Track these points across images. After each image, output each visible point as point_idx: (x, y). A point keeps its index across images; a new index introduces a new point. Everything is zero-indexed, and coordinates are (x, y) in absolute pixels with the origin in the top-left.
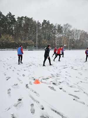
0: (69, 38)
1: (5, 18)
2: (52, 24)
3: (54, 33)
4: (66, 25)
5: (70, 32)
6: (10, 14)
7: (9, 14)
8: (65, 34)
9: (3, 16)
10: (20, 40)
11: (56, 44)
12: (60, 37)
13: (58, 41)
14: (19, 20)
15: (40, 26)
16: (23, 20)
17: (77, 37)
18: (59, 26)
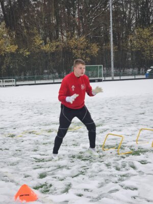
10: (38, 41)
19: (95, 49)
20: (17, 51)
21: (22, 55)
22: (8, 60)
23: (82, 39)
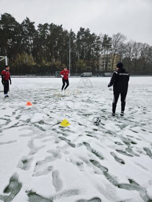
0: (121, 56)
1: (19, 27)
2: (93, 34)
3: (97, 49)
4: (117, 35)
5: (122, 46)
6: (28, 20)
7: (26, 20)
8: (115, 50)
9: (17, 24)
10: (44, 62)
11: (101, 67)
12: (107, 55)
13: (103, 62)
14: (41, 29)
15: (74, 38)
16: (47, 29)
17: (136, 55)
18: (106, 36)
20: (36, 65)
21: (38, 66)
22: (32, 68)
23: (60, 62)
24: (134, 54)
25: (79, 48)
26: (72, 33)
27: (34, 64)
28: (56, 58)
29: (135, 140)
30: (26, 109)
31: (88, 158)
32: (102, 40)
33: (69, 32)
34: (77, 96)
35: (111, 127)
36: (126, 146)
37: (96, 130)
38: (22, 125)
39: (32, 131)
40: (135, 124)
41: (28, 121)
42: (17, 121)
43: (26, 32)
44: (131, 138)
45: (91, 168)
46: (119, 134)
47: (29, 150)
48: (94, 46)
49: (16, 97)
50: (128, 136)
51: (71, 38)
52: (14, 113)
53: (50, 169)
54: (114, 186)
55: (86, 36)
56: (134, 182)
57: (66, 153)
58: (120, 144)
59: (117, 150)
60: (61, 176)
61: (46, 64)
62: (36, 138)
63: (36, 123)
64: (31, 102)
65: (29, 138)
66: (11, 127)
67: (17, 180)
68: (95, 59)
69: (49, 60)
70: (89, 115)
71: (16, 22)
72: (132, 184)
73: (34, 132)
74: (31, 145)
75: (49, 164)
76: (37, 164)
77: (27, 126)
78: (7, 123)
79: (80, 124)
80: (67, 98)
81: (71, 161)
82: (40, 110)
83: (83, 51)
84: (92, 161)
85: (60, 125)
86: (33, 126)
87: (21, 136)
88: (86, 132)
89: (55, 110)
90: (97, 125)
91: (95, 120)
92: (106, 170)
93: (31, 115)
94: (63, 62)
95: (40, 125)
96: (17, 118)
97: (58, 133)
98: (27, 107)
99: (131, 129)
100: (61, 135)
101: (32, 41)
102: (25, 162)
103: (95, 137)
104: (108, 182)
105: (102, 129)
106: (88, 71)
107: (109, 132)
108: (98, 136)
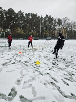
0: (67, 29)
1: (16, 15)
2: (53, 18)
3: (55, 26)
4: (65, 18)
5: (68, 24)
6: (20, 12)
7: (19, 12)
8: (64, 26)
9: (15, 13)
10: (28, 32)
11: (56, 35)
12: (60, 29)
13: (58, 32)
14: (26, 16)
15: (43, 20)
16: (30, 16)
17: (75, 29)
18: (59, 19)
19: (37, 34)
21: (25, 34)
22: (22, 35)
23: (35, 32)
24: (74, 28)
25: (45, 25)
26: (42, 17)
27: (23, 33)
28: (34, 30)
29: (74, 73)
30: (19, 55)
31: (50, 81)
32: (57, 21)
33: (40, 17)
34: (44, 49)
35: (61, 66)
36: (70, 76)
37: (54, 67)
38: (17, 63)
39: (22, 66)
40: (74, 65)
41: (20, 61)
42: (15, 61)
43: (20, 17)
44: (72, 72)
45: (51, 86)
46: (66, 69)
47: (20, 76)
48: (53, 24)
49: (14, 49)
50: (70, 71)
51: (41, 20)
52: (13, 57)
53: (31, 85)
54: (63, 97)
55: (49, 19)
56: (74, 95)
57: (39, 78)
58: (66, 75)
59: (65, 78)
60: (36, 90)
61: (29, 33)
62: (24, 70)
63: (24, 62)
64: (21, 52)
65: (20, 70)
66: (12, 64)
67: (15, 90)
68: (53, 31)
69: (30, 31)
70: (50, 59)
71: (15, 12)
72: (73, 96)
73: (23, 67)
74: (21, 73)
75: (30, 83)
76: (24, 83)
77: (19, 64)
78: (10, 62)
79: (45, 64)
80: (39, 50)
81: (41, 82)
82: (26, 56)
83: (47, 27)
84: (52, 83)
85: (35, 64)
86: (22, 63)
87: (17, 68)
88: (48, 68)
89: (33, 56)
90: (54, 64)
91: (53, 62)
92: (59, 88)
93: (21, 58)
94: (37, 32)
95: (26, 63)
96: (15, 59)
97: (34, 67)
98: (19, 54)
99: (72, 67)
100: (36, 69)
101: (22, 22)
102: (18, 81)
103: (53, 70)
104: (60, 94)
105: (57, 67)
106: (49, 37)
107: (61, 69)
108: (55, 70)
